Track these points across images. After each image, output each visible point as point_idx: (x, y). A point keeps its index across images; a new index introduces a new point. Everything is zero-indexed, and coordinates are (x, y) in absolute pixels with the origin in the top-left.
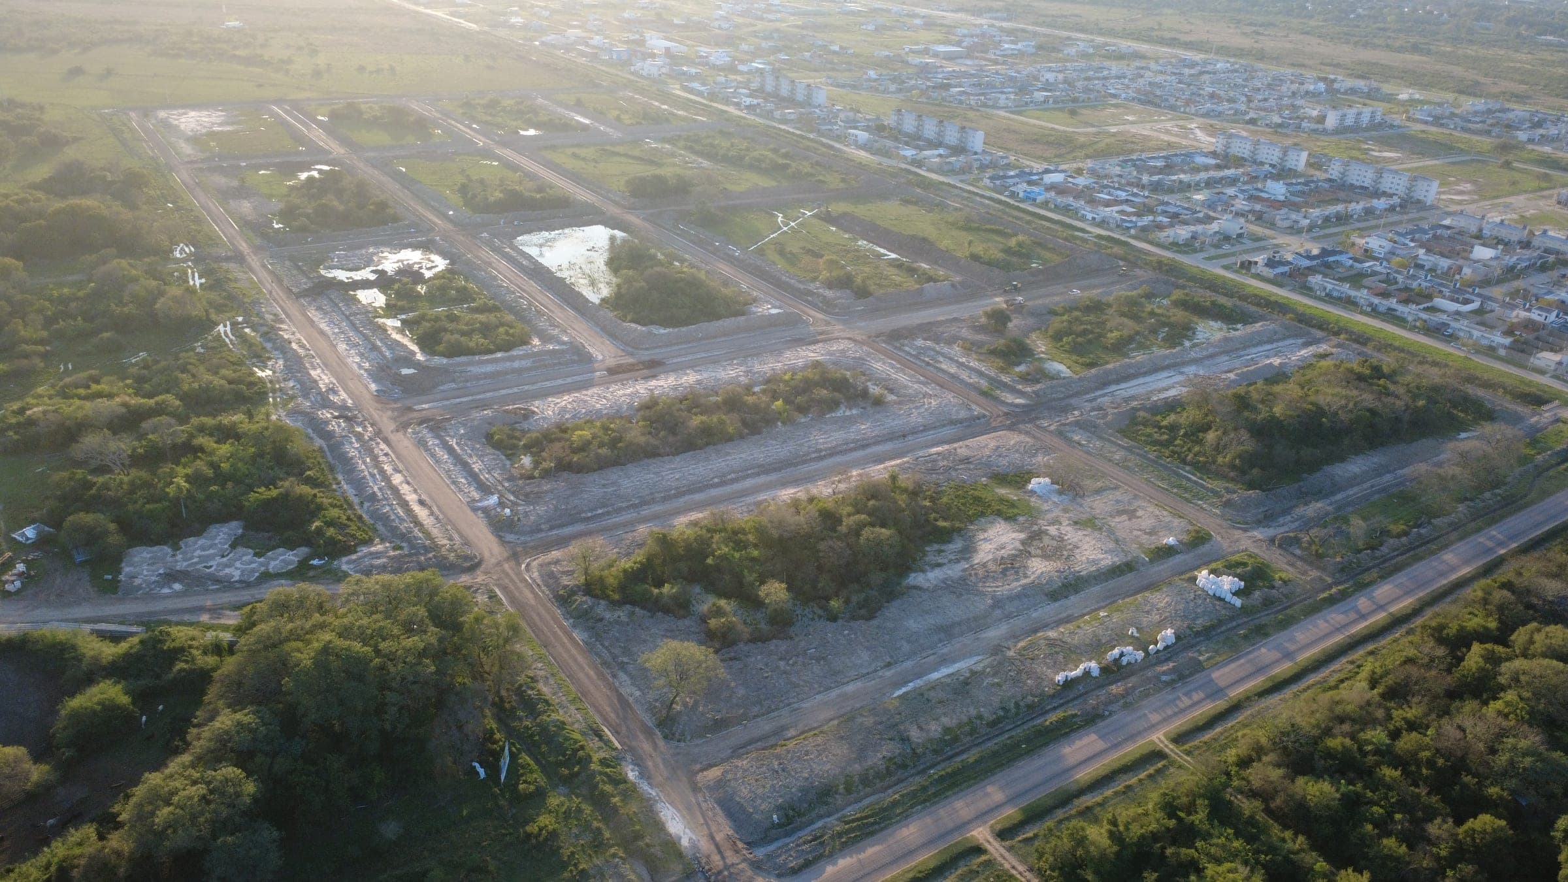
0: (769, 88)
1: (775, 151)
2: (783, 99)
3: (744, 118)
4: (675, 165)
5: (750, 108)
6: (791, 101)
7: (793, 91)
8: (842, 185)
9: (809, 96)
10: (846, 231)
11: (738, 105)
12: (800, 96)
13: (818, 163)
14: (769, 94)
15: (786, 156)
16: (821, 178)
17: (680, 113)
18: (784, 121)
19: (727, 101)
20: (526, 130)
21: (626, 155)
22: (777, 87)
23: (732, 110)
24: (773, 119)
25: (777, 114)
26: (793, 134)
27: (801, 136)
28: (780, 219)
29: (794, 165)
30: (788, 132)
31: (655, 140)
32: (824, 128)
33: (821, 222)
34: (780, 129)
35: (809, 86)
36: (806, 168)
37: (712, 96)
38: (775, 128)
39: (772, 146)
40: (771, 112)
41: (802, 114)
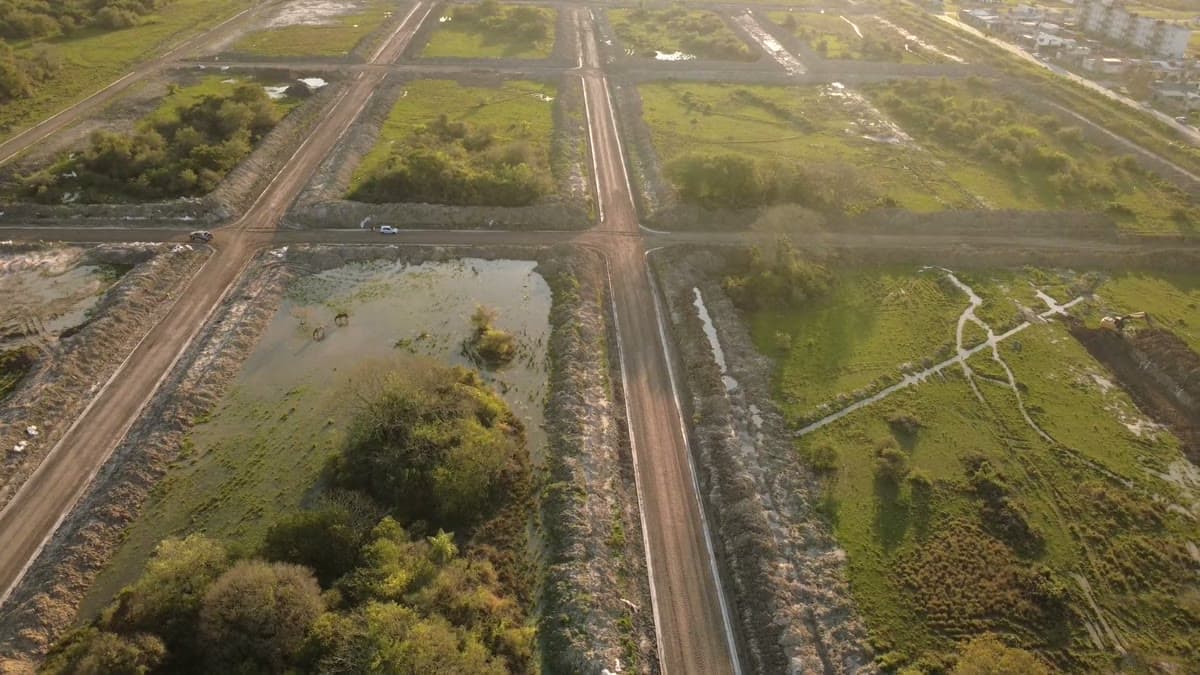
0: (1092, 24)
1: (1050, 127)
2: (1113, 43)
3: (1029, 64)
4: (840, 133)
5: (1047, 51)
6: (1124, 47)
7: (1131, 30)
8: (1172, 229)
9: (1156, 40)
10: (1148, 409)
11: (1029, 45)
12: (1139, 41)
13: (1130, 166)
14: (1091, 35)
15: (1070, 142)
16: (1123, 201)
17: (931, 48)
18: (1098, 76)
19: (1016, 38)
20: (669, 52)
21: (770, 107)
22: (1105, 25)
23: (1017, 51)
24: (1078, 71)
25: (1089, 64)
26: (1104, 99)
27: (1117, 105)
28: (968, 315)
29: (1073, 163)
30: (1096, 95)
31: (848, 85)
32: (1166, 93)
33: (1080, 353)
34: (1082, 88)
35: (1161, 23)
36: (1099, 173)
37: (998, 29)
38: (1073, 84)
39: (1048, 118)
40: (1080, 58)
41: (1133, 66)
